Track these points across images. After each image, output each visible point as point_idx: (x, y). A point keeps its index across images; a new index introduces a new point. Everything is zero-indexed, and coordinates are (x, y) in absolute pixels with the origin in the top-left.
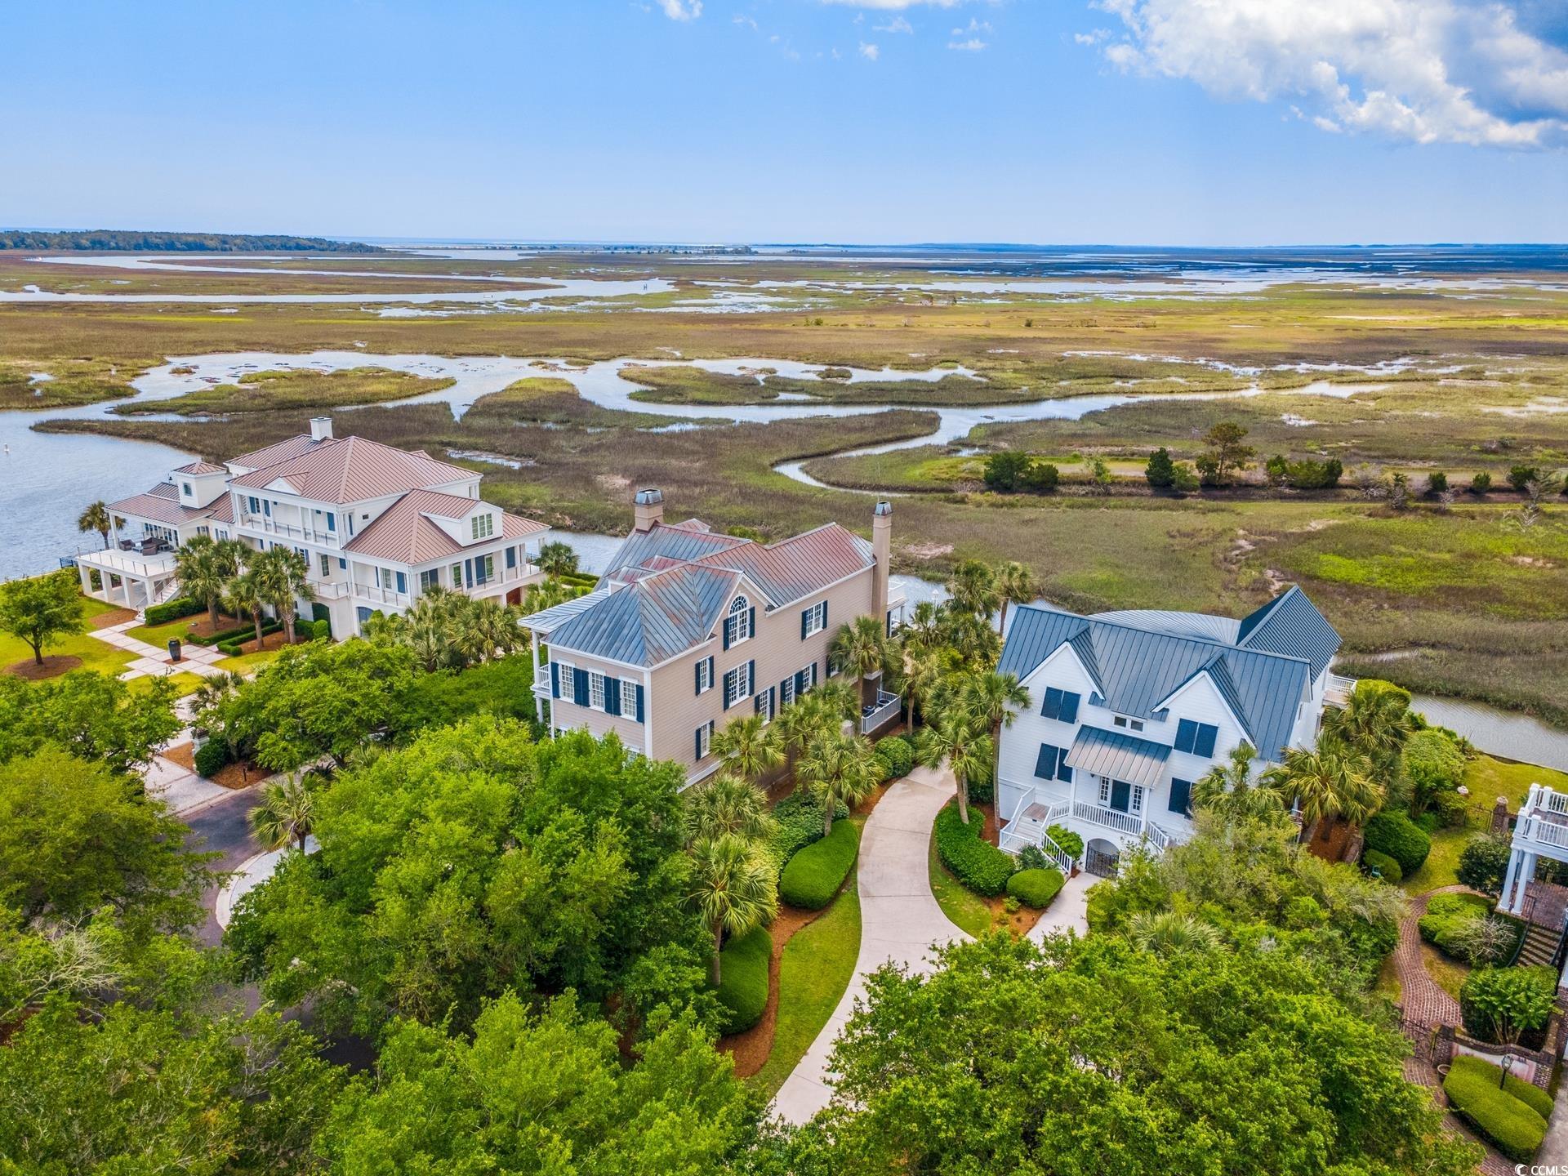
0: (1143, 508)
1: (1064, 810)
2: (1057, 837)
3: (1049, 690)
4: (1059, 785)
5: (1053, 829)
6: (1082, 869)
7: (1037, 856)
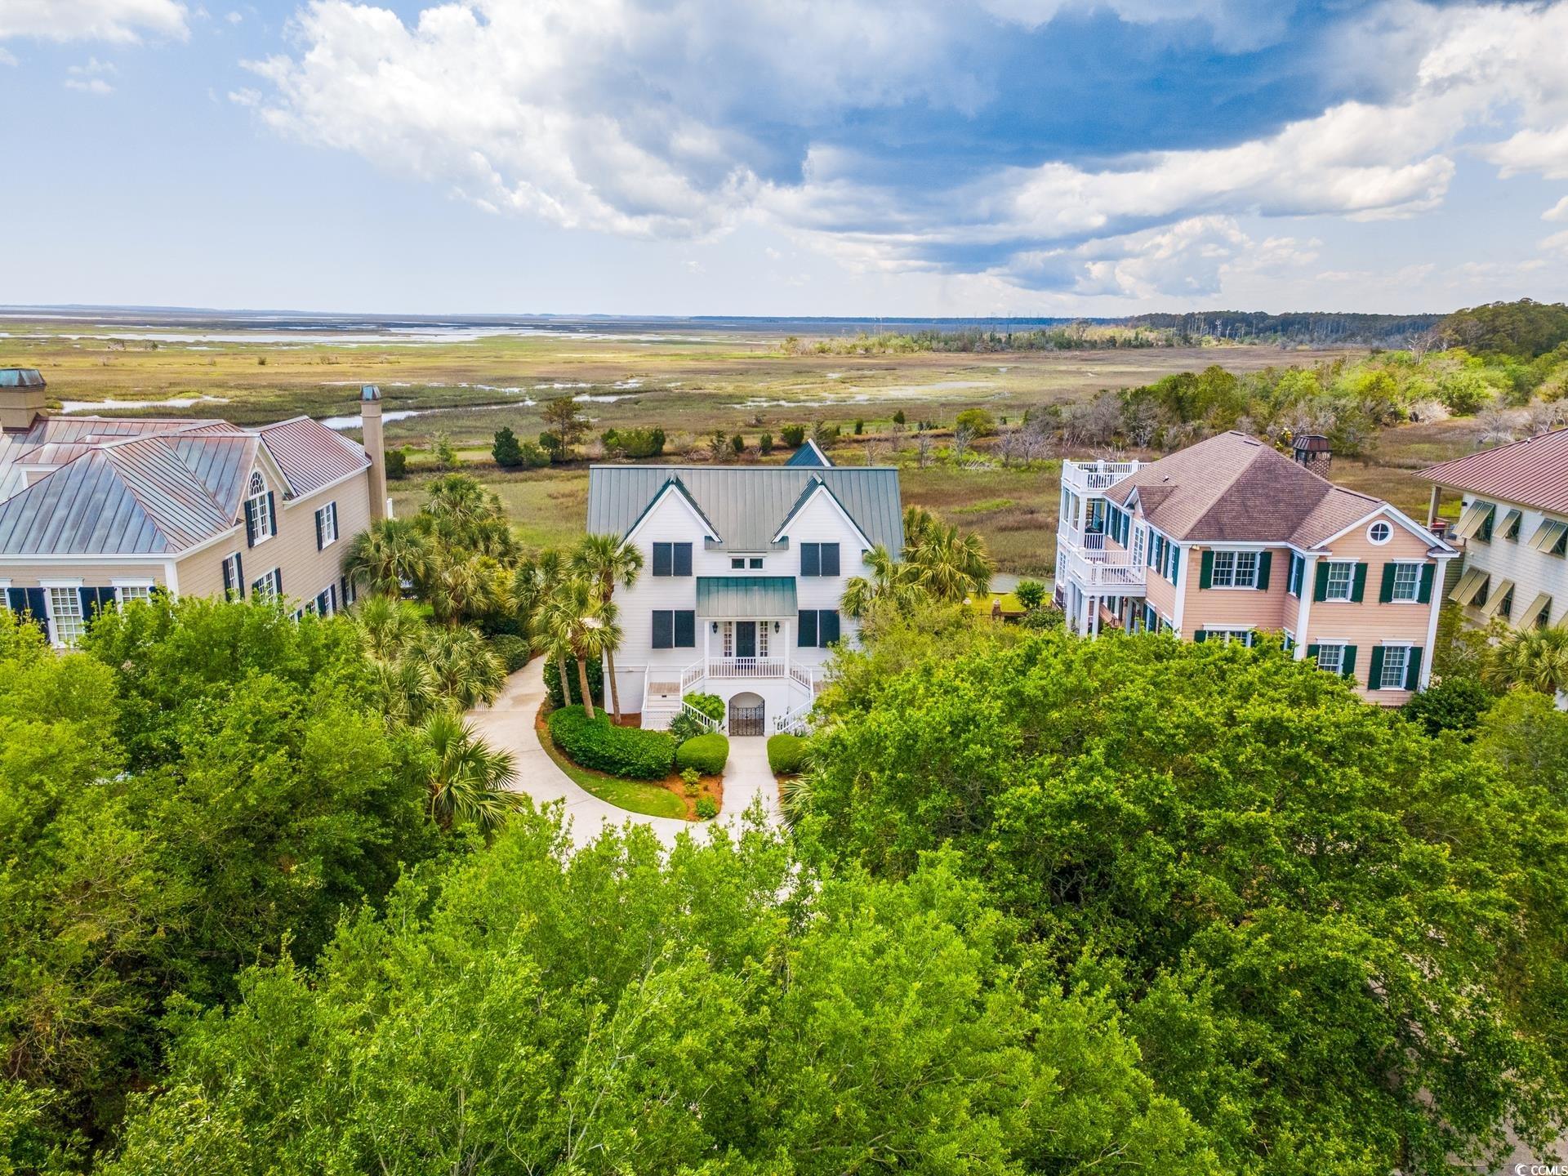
0: (509, 481)
1: (698, 673)
2: (698, 703)
3: (657, 546)
4: (678, 654)
5: (689, 698)
6: (726, 733)
7: (692, 723)
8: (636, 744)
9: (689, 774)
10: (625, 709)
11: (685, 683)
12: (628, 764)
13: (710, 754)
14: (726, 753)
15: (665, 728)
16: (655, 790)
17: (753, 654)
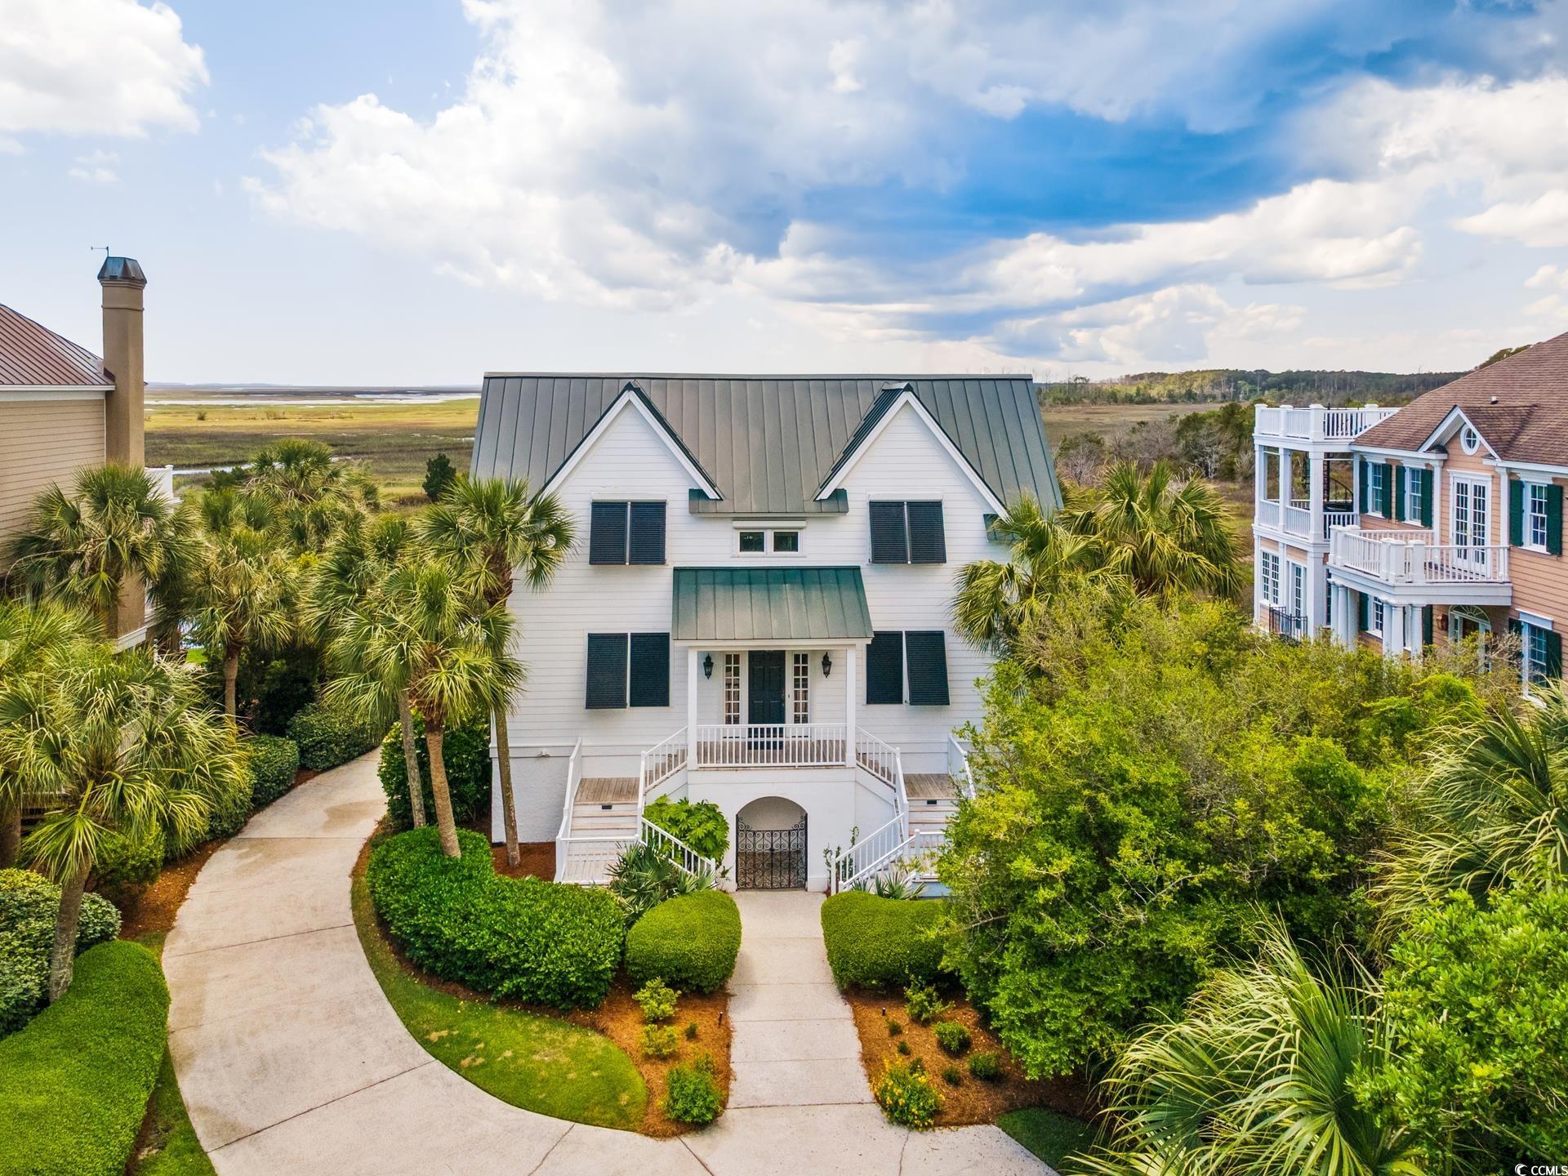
1: (675, 759)
2: (674, 822)
3: (598, 507)
4: (637, 721)
5: (656, 810)
6: (730, 884)
7: (661, 868)
8: (536, 922)
9: (655, 997)
10: (527, 833)
11: (649, 778)
12: (515, 971)
13: (699, 945)
14: (735, 939)
15: (604, 880)
16: (574, 1038)
17: (781, 719)
